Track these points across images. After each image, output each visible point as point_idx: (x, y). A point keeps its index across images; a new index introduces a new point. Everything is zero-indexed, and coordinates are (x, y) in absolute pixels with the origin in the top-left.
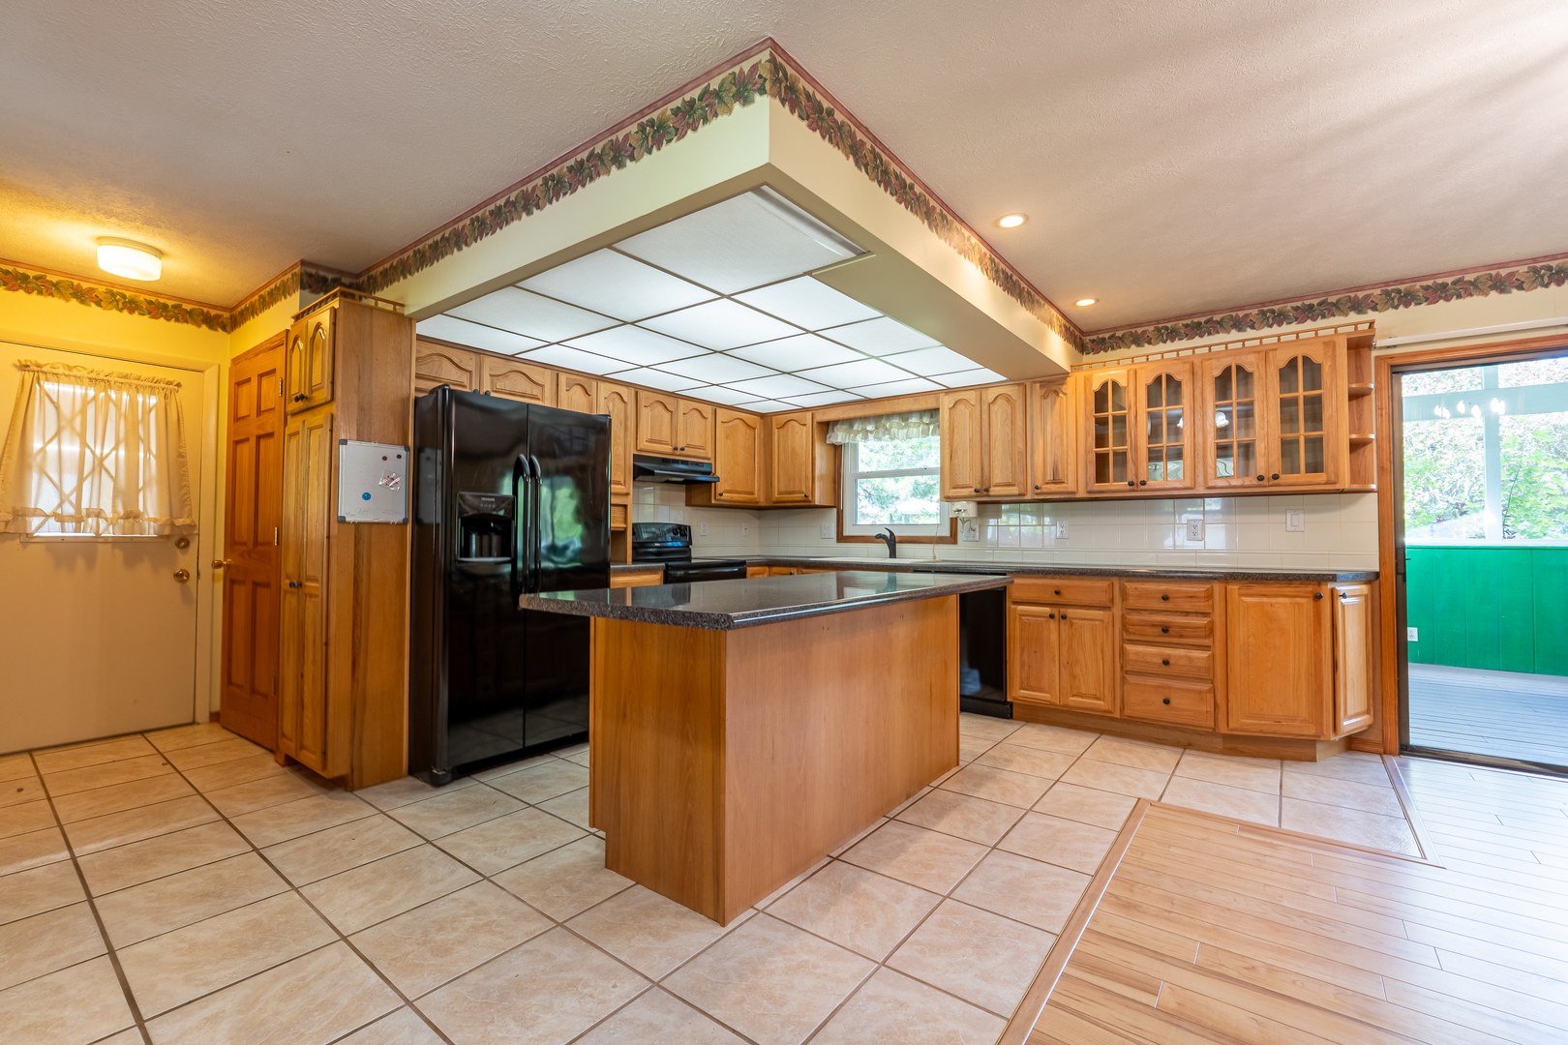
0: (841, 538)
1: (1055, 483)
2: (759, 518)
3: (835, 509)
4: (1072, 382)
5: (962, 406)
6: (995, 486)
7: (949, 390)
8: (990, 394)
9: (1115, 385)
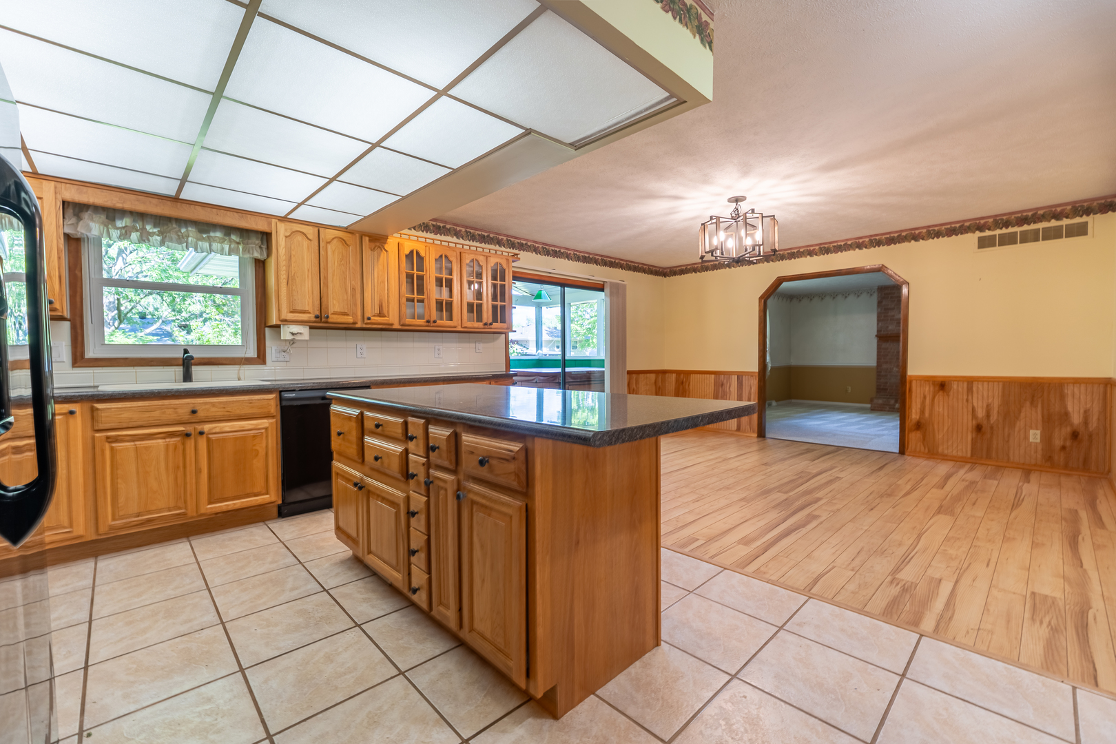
0: (79, 361)
1: (380, 317)
3: (69, 324)
4: (392, 243)
5: (300, 238)
6: (332, 314)
7: (285, 219)
8: (327, 235)
9: (418, 253)
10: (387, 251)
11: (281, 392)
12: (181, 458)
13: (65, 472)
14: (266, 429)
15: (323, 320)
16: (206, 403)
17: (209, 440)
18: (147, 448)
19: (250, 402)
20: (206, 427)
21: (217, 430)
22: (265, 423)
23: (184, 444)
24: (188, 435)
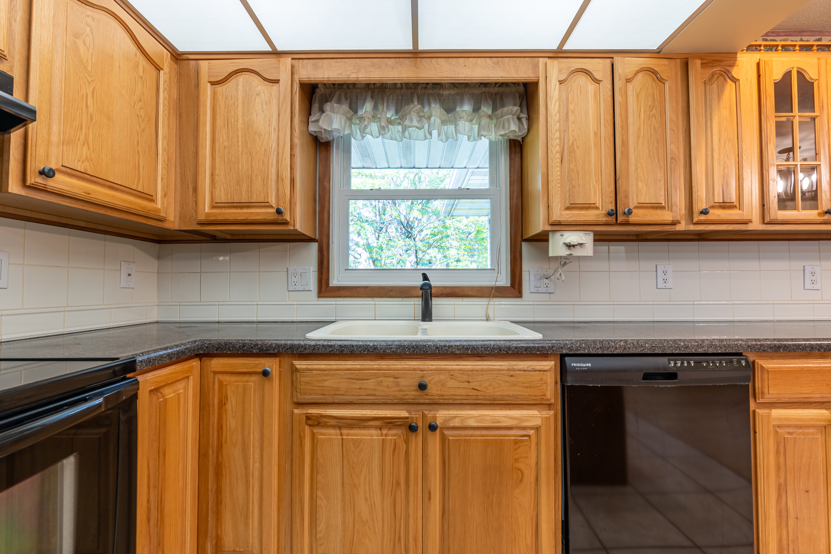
0: (325, 289)
1: (725, 207)
2: (159, 257)
3: (315, 246)
4: (745, 64)
5: (582, 79)
6: (636, 207)
7: (558, 54)
8: (625, 67)
9: (800, 74)
10: (735, 80)
11: (563, 356)
12: (402, 468)
13: (257, 465)
14: (537, 429)
15: (621, 218)
16: (440, 371)
17: (444, 439)
18: (357, 443)
19: (511, 373)
20: (441, 415)
21: (456, 423)
22: (533, 417)
23: (407, 442)
24: (413, 429)
